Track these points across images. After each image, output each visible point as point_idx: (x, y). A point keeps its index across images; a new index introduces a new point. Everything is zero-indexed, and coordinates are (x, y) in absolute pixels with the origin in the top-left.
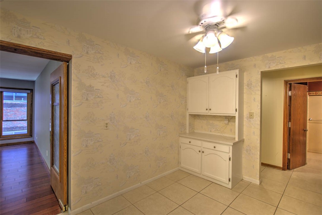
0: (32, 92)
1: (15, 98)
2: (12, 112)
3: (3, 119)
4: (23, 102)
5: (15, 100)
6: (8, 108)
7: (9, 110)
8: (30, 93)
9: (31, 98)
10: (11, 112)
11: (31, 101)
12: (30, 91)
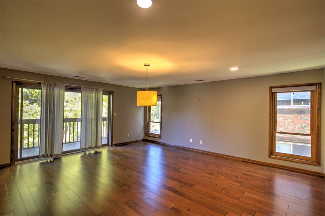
0: (321, 86)
1: (293, 102)
2: (291, 119)
3: (276, 131)
4: (303, 107)
5: (293, 105)
6: (285, 115)
7: (287, 116)
8: (316, 90)
9: (317, 98)
10: (289, 119)
11: (318, 103)
12: (316, 86)
